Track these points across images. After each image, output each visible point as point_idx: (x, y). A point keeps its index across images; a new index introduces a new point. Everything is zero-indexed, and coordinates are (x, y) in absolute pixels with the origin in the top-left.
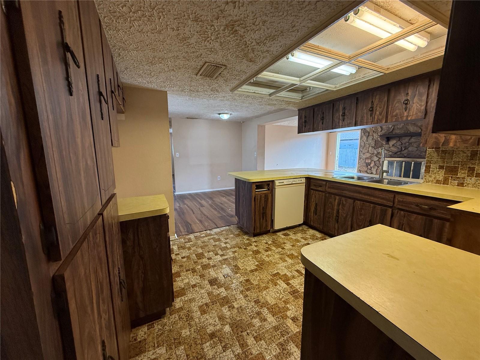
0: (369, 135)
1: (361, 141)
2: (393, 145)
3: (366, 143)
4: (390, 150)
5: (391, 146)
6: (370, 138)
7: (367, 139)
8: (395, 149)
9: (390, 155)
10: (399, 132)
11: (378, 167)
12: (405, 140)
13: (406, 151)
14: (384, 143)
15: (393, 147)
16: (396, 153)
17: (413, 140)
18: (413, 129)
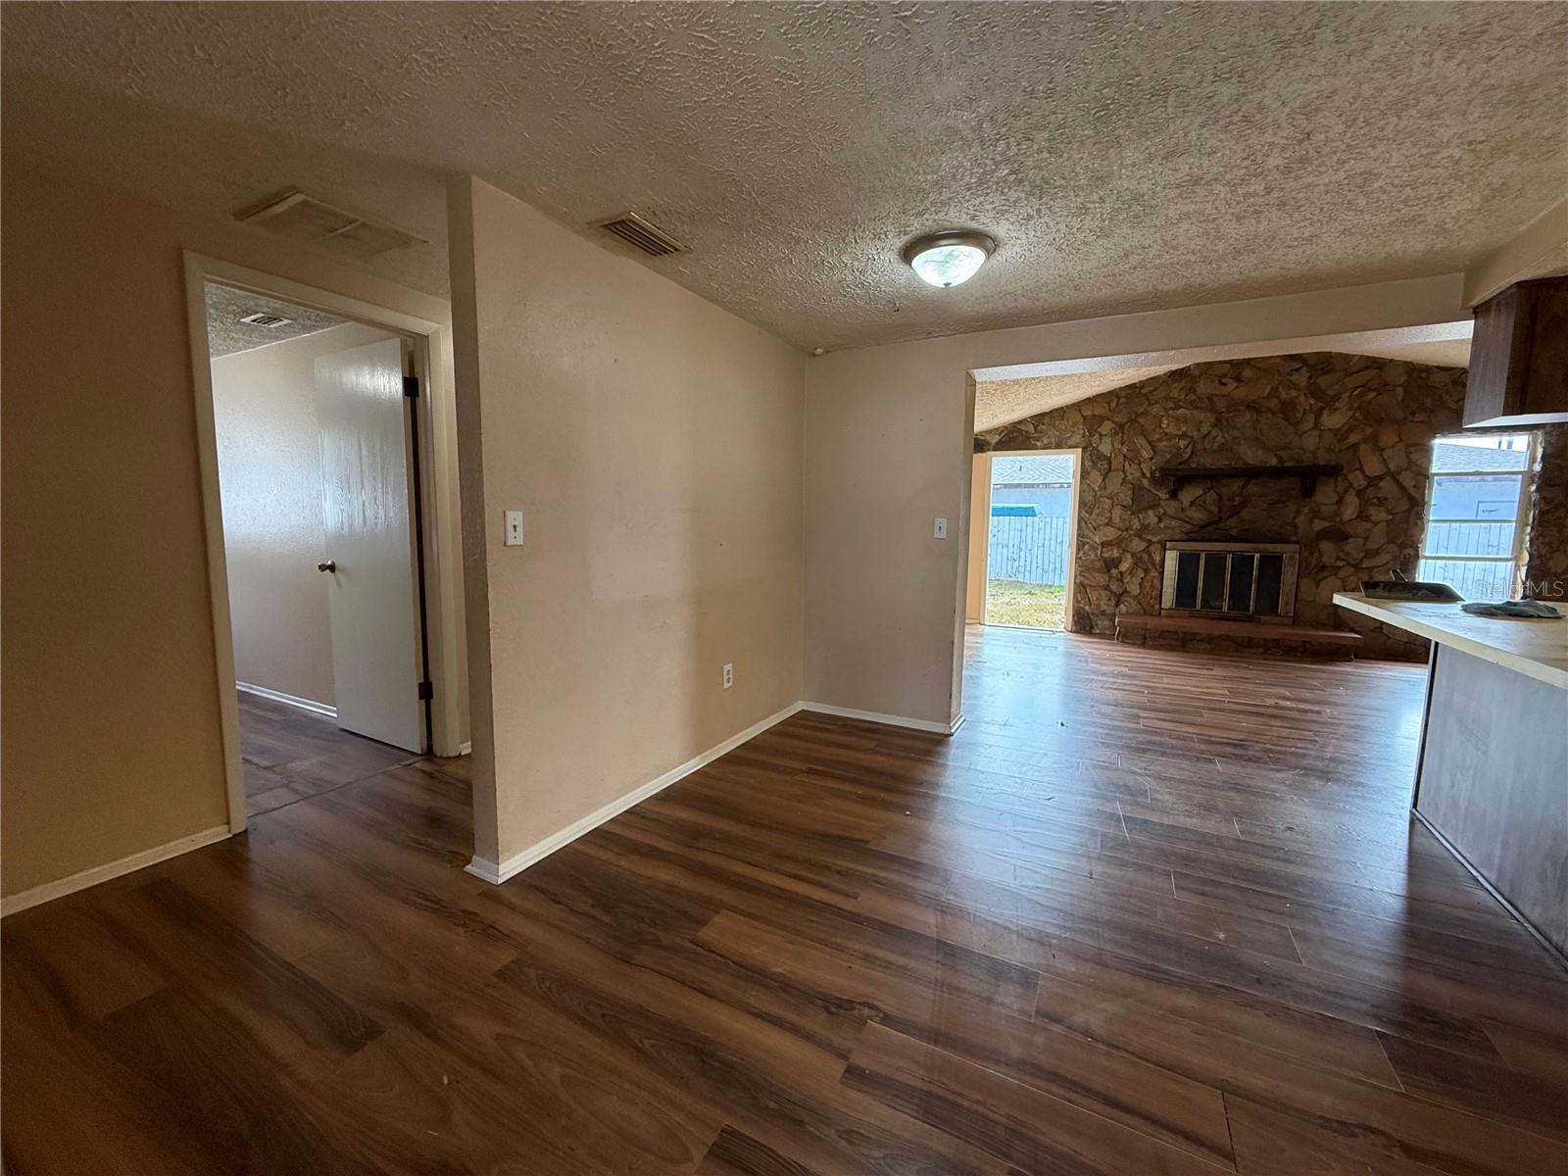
0: (1110, 468)
1: (1085, 486)
2: (1192, 503)
3: (1099, 493)
4: (1186, 519)
5: (1186, 504)
6: (1116, 477)
7: (1104, 480)
8: (1200, 516)
9: (1187, 533)
10: (1212, 464)
11: (1146, 571)
12: (1230, 488)
13: (1234, 520)
14: (1164, 497)
15: (1193, 508)
16: (1203, 528)
17: (1253, 488)
18: (1252, 456)
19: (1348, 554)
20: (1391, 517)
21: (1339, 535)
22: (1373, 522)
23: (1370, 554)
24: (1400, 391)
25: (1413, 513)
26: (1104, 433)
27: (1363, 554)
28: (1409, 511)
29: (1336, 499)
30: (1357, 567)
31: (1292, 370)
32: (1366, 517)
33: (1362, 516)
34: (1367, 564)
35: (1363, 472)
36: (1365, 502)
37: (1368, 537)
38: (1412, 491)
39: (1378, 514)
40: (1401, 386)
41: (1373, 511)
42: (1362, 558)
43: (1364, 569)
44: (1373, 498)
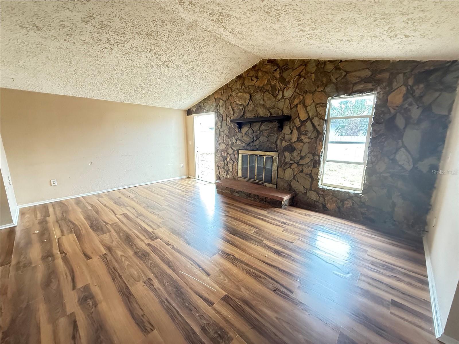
0: (222, 119)
1: (216, 127)
2: (245, 134)
3: (220, 130)
4: (244, 141)
5: (244, 134)
6: (224, 123)
7: (221, 124)
8: (248, 140)
9: (244, 147)
10: (250, 116)
11: (234, 162)
12: (256, 127)
13: (258, 142)
14: (237, 131)
15: (245, 136)
16: (248, 144)
17: (263, 127)
18: (262, 112)
19: (294, 158)
20: (310, 140)
21: (291, 149)
22: (304, 143)
23: (302, 158)
24: (313, 75)
26: (221, 105)
27: (300, 158)
28: (317, 138)
29: (290, 132)
30: (297, 163)
31: (274, 71)
32: (301, 140)
33: (299, 140)
34: (301, 162)
35: (299, 119)
36: (300, 133)
37: (302, 150)
38: (318, 128)
39: (305, 139)
40: (314, 73)
41: (303, 137)
42: (299, 160)
43: (300, 165)
44: (303, 131)
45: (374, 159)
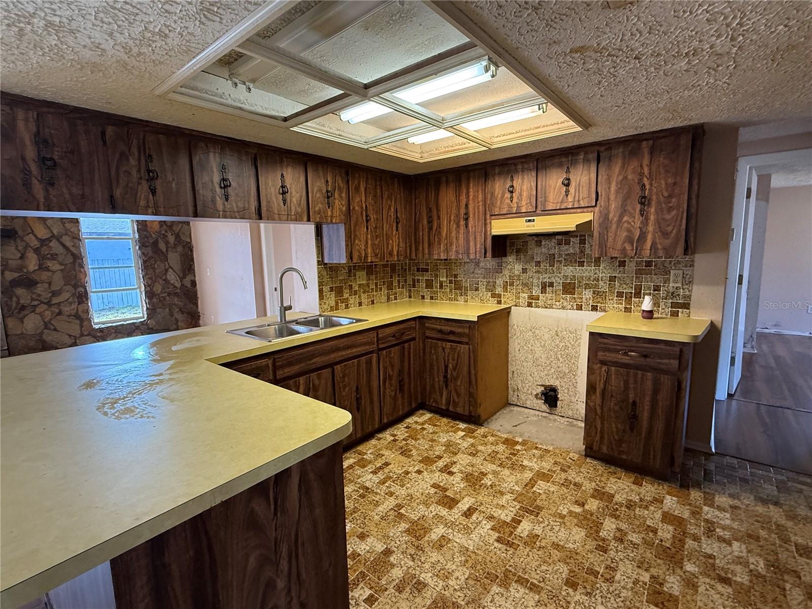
19: (39, 295)
20: (63, 267)
21: (29, 283)
22: (52, 271)
23: (55, 294)
25: (77, 264)
27: (51, 295)
28: (74, 262)
29: (19, 255)
30: (49, 304)
32: (46, 267)
33: (42, 267)
34: (55, 300)
35: (35, 236)
36: (42, 258)
37: (51, 282)
38: (72, 249)
39: (54, 266)
41: (49, 264)
42: (51, 297)
43: (54, 304)
44: (47, 255)
45: (150, 282)
